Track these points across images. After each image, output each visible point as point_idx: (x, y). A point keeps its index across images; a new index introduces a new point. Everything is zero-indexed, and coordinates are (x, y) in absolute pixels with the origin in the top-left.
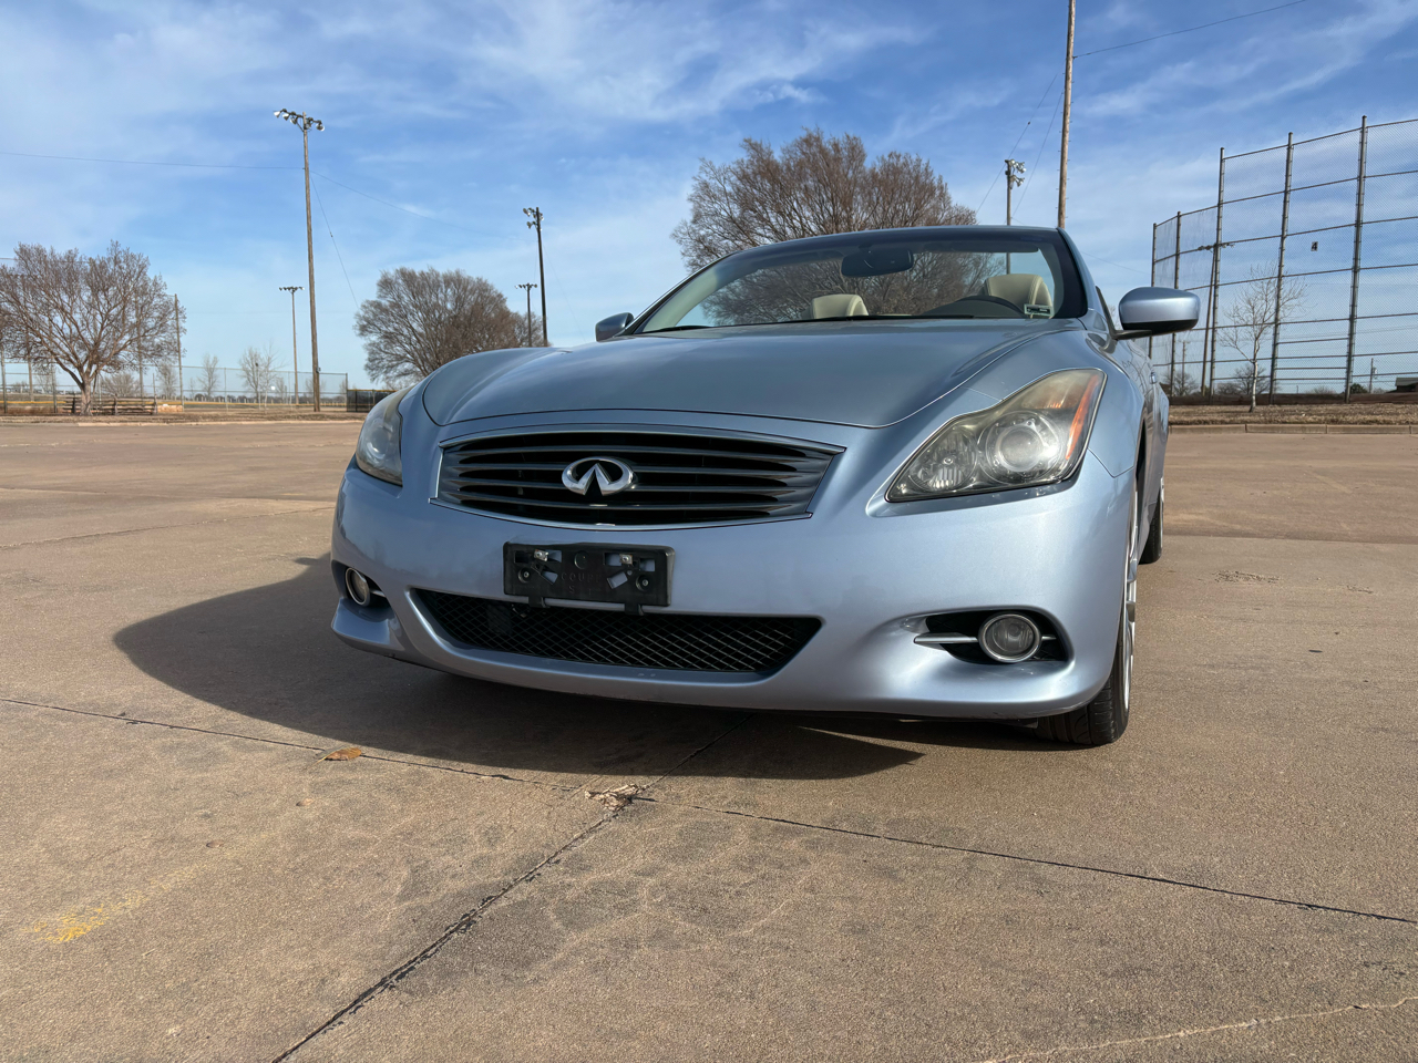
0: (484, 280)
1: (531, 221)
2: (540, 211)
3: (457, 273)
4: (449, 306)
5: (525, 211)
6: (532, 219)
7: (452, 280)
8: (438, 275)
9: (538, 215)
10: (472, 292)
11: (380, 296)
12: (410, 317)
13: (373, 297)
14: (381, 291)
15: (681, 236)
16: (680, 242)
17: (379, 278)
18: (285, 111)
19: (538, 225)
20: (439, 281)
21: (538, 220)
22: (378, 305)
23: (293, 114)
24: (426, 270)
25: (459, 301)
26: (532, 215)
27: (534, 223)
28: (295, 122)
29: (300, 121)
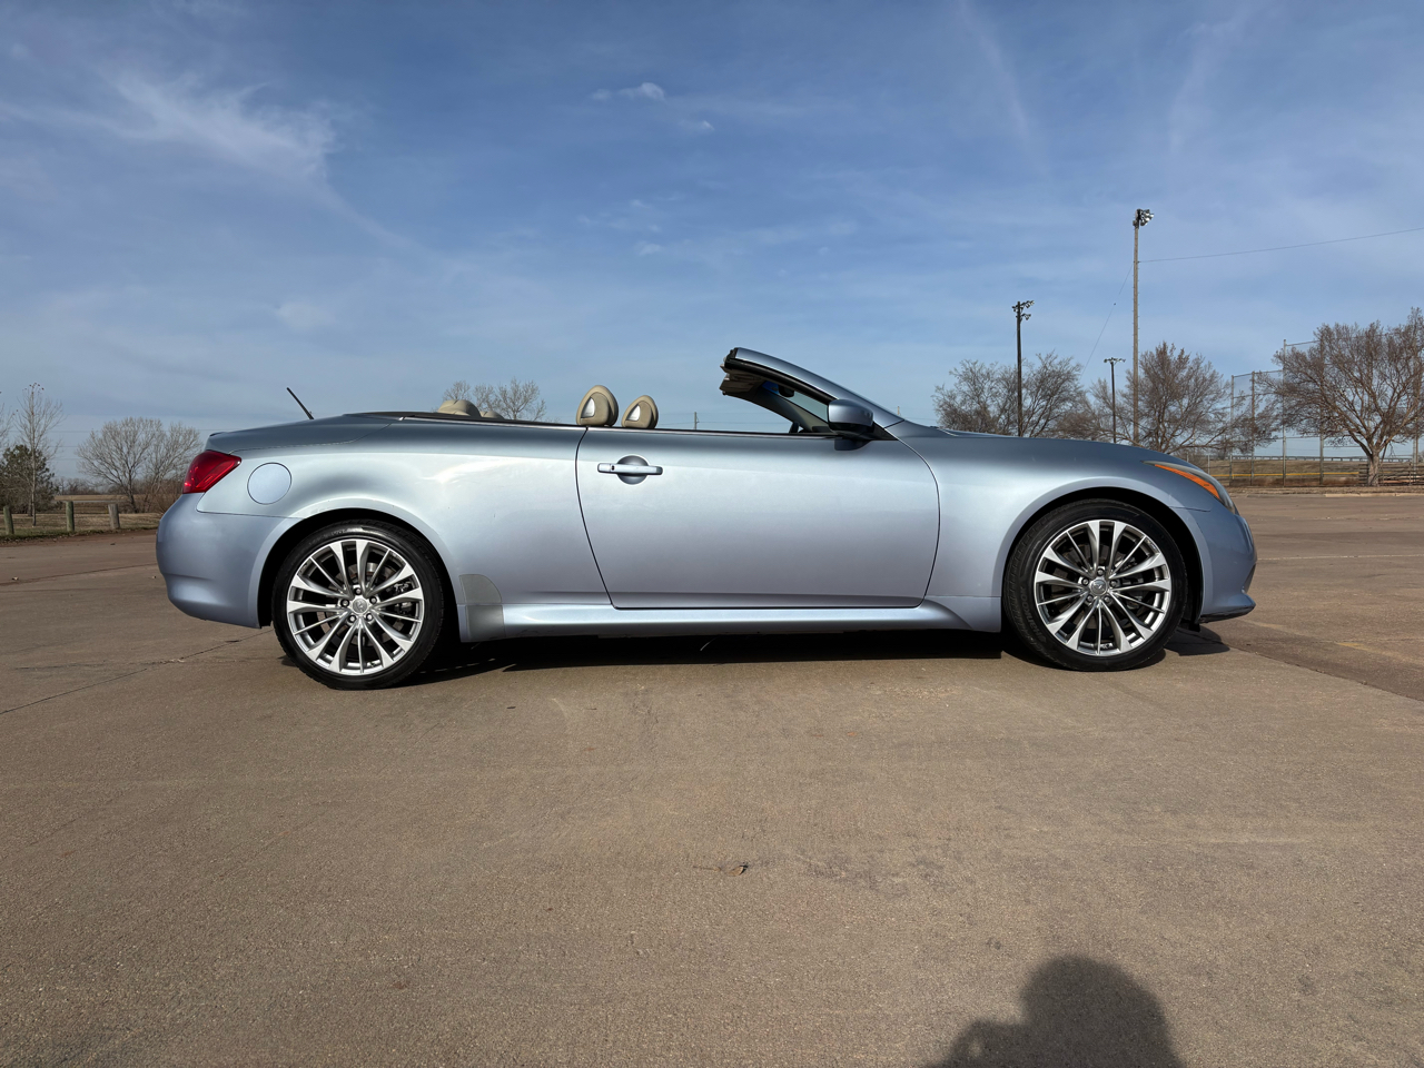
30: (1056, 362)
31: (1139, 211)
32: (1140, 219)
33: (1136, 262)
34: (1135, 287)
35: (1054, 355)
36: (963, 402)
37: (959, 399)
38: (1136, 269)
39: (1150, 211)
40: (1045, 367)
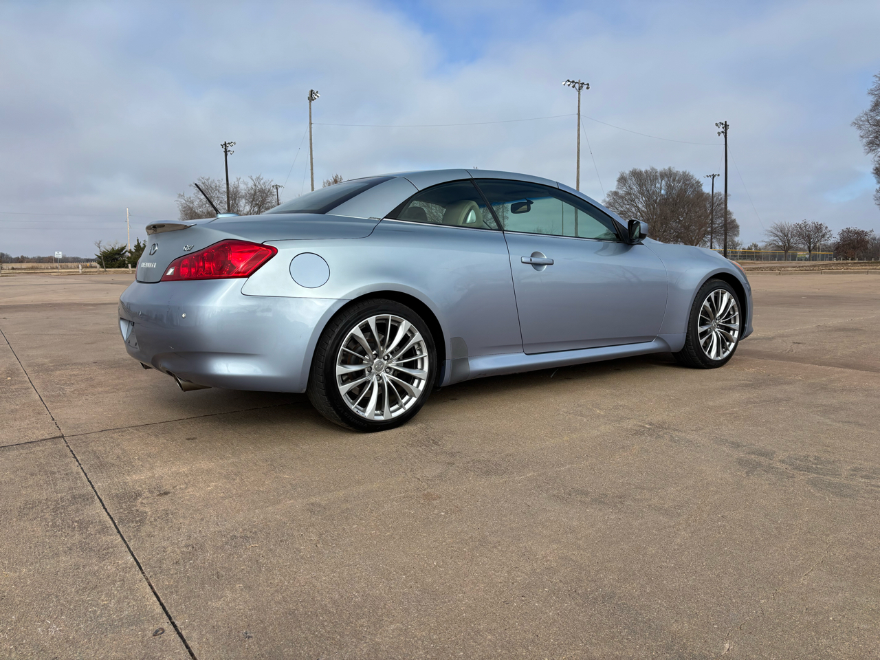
0: (687, 173)
1: (720, 131)
2: (727, 124)
3: (669, 169)
4: (663, 192)
5: (717, 125)
6: (721, 129)
7: (666, 175)
8: (656, 172)
9: (726, 126)
10: (679, 181)
11: (618, 188)
12: (637, 201)
13: (614, 189)
14: (618, 184)
15: (861, 123)
16: (859, 127)
17: (618, 176)
18: (569, 81)
19: (726, 133)
20: (656, 176)
21: (726, 130)
22: (616, 193)
23: (573, 82)
24: (649, 169)
25: (669, 187)
26: (721, 127)
27: (723, 132)
28: (574, 87)
29: (577, 86)
30: (262, 182)
31: (312, 91)
32: (312, 96)
33: (311, 124)
34: (311, 139)
35: (261, 177)
36: (200, 206)
37: (196, 203)
38: (311, 128)
39: (317, 92)
40: (255, 185)
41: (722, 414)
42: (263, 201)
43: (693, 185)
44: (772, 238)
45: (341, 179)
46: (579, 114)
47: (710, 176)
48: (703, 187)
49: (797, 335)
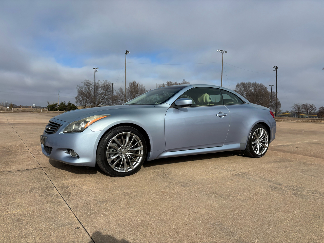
0: (262, 84)
2: (277, 67)
3: (255, 82)
4: (253, 91)
5: (273, 67)
6: (275, 69)
7: (254, 85)
8: (250, 83)
9: (277, 68)
10: (259, 87)
11: (236, 89)
12: (243, 93)
13: (235, 89)
14: (236, 87)
18: (219, 50)
19: (277, 70)
20: (250, 85)
21: (277, 69)
23: (221, 50)
24: (248, 82)
25: (255, 89)
26: (275, 68)
27: (275, 70)
28: (221, 52)
29: (222, 52)
30: (107, 82)
31: (127, 51)
33: (126, 62)
34: (126, 68)
36: (85, 90)
37: (83, 89)
38: (126, 64)
39: (129, 51)
40: (105, 83)
41: (266, 171)
42: (108, 89)
43: (264, 89)
44: (294, 109)
45: (136, 82)
46: (222, 62)
47: (271, 86)
48: (268, 89)
49: (298, 145)
